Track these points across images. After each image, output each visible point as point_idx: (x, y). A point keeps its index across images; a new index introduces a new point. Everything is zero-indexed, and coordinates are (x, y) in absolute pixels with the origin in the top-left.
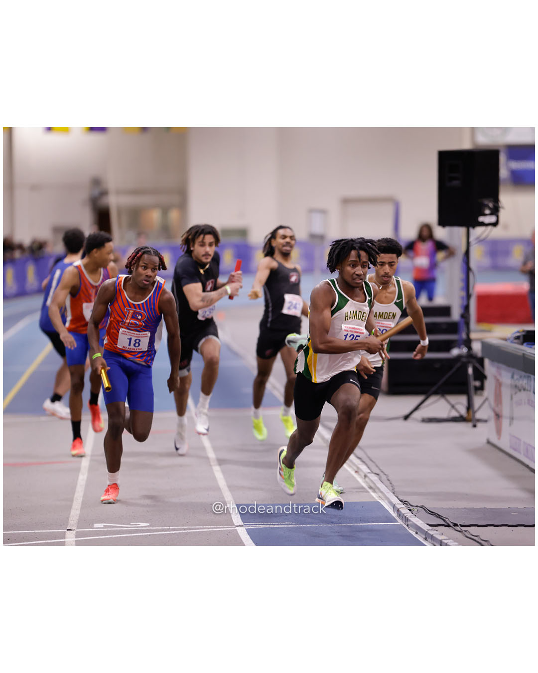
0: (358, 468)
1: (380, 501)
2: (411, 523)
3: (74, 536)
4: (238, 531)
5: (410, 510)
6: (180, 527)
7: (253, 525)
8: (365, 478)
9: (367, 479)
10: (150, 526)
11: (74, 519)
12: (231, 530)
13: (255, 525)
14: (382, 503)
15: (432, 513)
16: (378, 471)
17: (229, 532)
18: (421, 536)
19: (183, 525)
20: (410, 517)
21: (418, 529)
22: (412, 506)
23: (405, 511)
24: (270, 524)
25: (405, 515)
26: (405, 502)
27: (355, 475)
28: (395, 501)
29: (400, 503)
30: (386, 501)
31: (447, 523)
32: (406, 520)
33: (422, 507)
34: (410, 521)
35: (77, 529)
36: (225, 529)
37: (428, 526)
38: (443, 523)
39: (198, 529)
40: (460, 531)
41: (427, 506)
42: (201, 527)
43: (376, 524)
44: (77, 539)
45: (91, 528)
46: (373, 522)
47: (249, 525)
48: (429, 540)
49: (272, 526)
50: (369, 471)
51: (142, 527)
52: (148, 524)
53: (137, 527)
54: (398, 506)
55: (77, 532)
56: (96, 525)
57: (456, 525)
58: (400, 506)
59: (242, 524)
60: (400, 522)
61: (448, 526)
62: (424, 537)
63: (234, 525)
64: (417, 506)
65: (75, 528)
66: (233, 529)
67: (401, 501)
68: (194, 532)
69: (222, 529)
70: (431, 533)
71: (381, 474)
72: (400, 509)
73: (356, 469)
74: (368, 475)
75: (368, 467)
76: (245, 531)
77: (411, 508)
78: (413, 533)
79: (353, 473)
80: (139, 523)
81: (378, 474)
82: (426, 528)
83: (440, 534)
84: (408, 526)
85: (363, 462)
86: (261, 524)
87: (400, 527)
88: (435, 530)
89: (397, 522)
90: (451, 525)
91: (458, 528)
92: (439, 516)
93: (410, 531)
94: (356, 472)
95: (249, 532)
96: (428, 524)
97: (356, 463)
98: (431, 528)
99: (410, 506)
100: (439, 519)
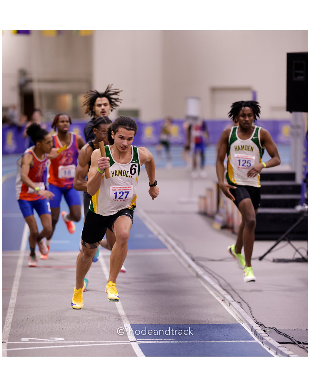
0: (224, 297)
1: (241, 324)
2: (265, 341)
3: (6, 347)
4: (132, 345)
5: (264, 331)
6: (87, 342)
7: (143, 341)
8: (229, 305)
9: (231, 306)
10: (65, 340)
11: (6, 334)
12: (127, 345)
13: (145, 340)
14: (243, 325)
15: (281, 333)
16: (240, 300)
17: (126, 346)
18: (273, 352)
19: (90, 340)
20: (265, 336)
21: (271, 346)
22: (266, 328)
23: (260, 332)
24: (157, 341)
25: (261, 335)
26: (261, 324)
27: (223, 304)
28: (253, 323)
29: (257, 325)
30: (246, 324)
31: (293, 341)
32: (261, 338)
33: (273, 328)
34: (264, 339)
35: (8, 342)
36: (122, 344)
37: (278, 344)
38: (290, 341)
39: (101, 343)
40: (303, 348)
41: (278, 328)
42: (104, 342)
43: (238, 341)
44: (8, 350)
45: (19, 341)
46: (236, 340)
47: (141, 341)
48: (279, 354)
49: (158, 342)
50: (233, 300)
51: (58, 341)
52: (63, 339)
53: (55, 341)
54: (255, 328)
55: (8, 344)
56: (23, 339)
57: (299, 343)
58: (257, 327)
59: (135, 339)
60: (257, 340)
61: (294, 343)
62: (275, 352)
63: (129, 341)
64: (270, 328)
65: (7, 341)
66: (128, 343)
67: (258, 323)
68: (98, 346)
69: (120, 344)
70: (281, 349)
71: (242, 302)
72: (256, 330)
73: (223, 299)
74: (232, 303)
75: (232, 297)
76: (138, 345)
77: (266, 329)
78: (267, 349)
79: (220, 301)
80: (56, 338)
81: (239, 303)
82: (277, 345)
83: (287, 350)
84: (262, 343)
85: (228, 293)
86: (150, 340)
87: (257, 343)
88: (283, 347)
89: (254, 340)
90: (296, 343)
91: (301, 345)
92: (286, 336)
93: (265, 347)
94: (222, 300)
95: (140, 346)
96: (278, 342)
97: (223, 294)
98: (280, 345)
99: (264, 328)
100: (286, 338)
